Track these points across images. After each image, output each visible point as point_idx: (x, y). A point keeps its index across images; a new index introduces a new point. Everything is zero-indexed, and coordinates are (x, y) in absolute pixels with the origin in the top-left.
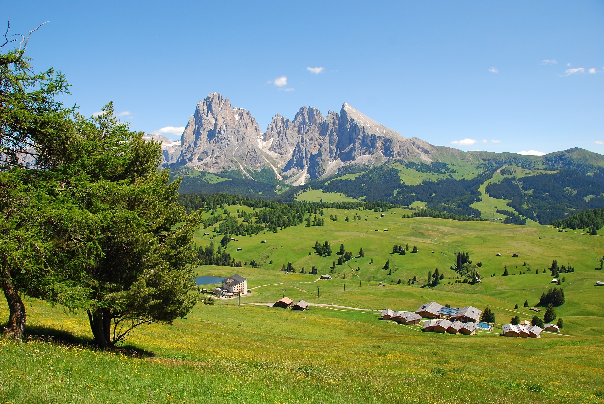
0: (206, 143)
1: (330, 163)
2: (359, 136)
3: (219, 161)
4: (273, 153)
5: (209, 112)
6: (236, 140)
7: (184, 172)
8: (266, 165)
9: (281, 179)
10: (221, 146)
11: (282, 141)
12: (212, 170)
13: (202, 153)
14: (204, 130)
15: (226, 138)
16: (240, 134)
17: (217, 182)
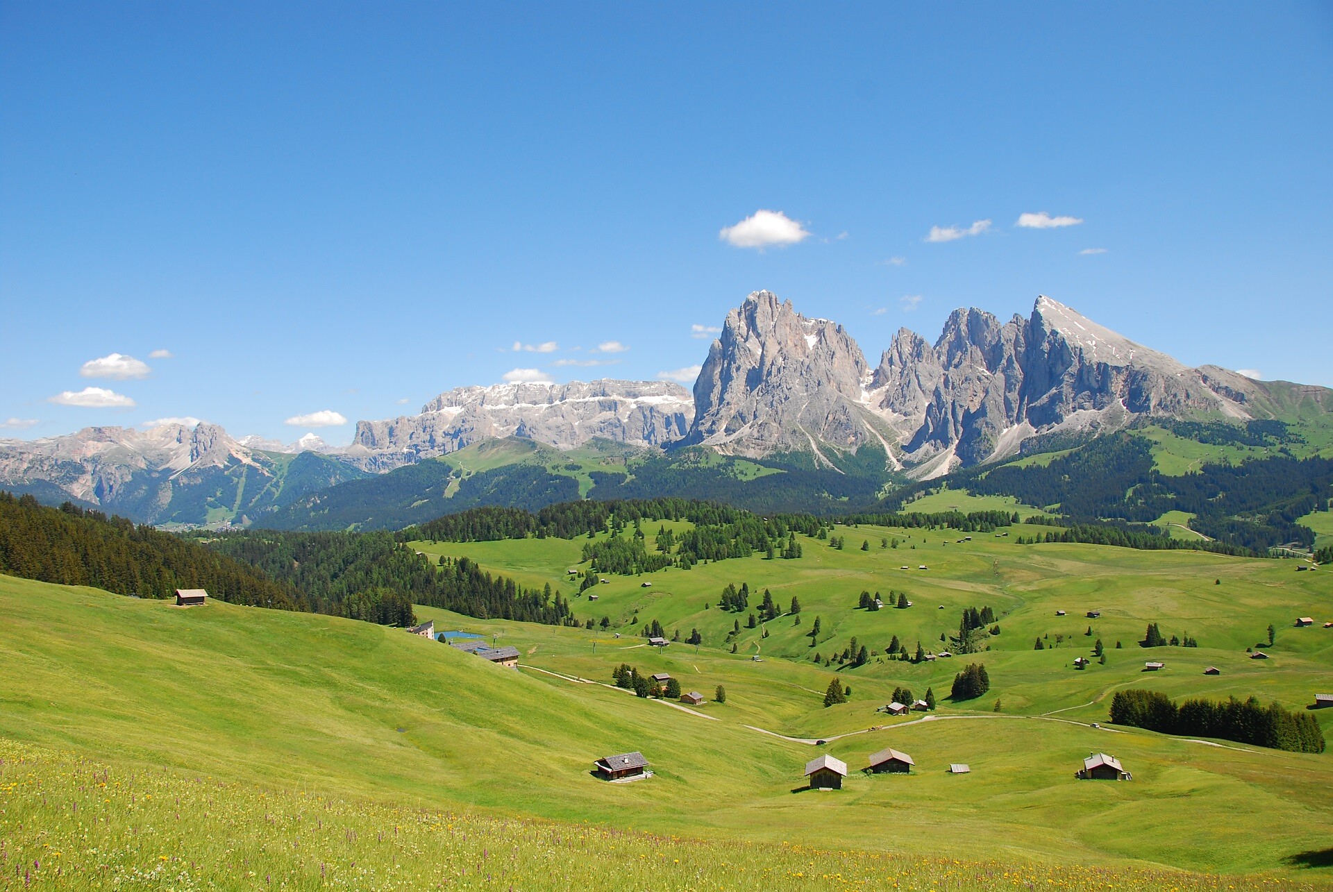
0: (742, 397)
1: (1005, 430)
2: (1069, 369)
3: (766, 434)
4: (887, 414)
5: (751, 332)
6: (804, 388)
7: (692, 458)
8: (868, 440)
9: (898, 467)
10: (772, 402)
11: (908, 386)
12: (751, 453)
13: (734, 417)
14: (738, 369)
15: (784, 385)
16: (813, 374)
17: (755, 477)
